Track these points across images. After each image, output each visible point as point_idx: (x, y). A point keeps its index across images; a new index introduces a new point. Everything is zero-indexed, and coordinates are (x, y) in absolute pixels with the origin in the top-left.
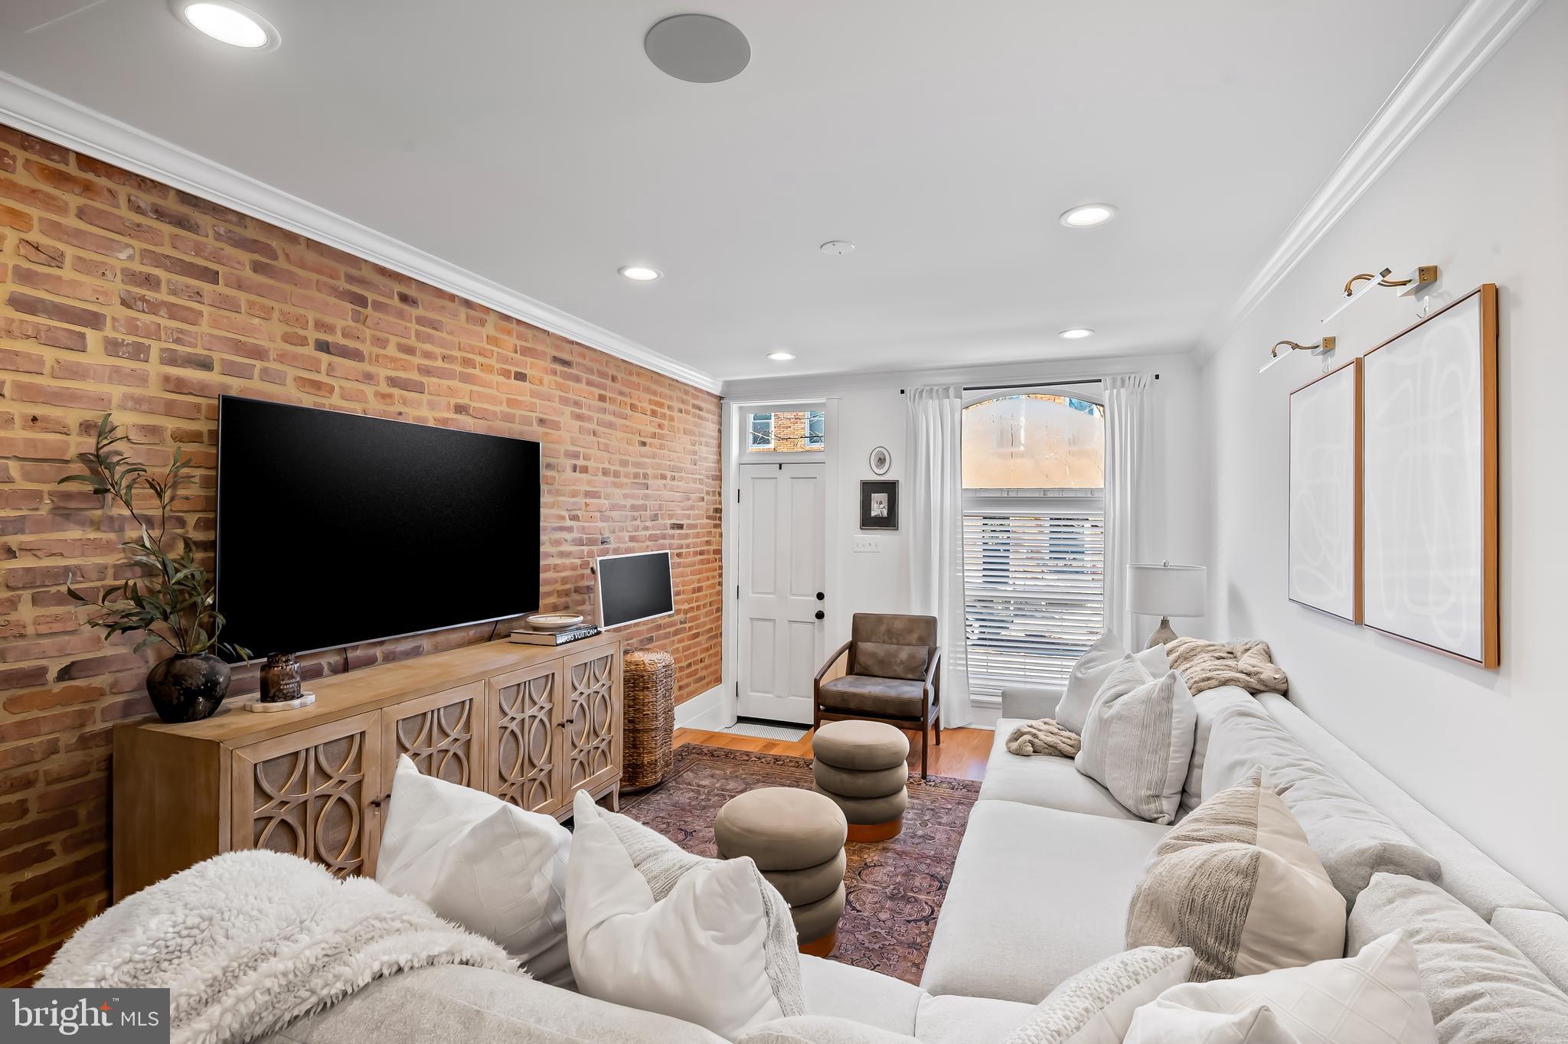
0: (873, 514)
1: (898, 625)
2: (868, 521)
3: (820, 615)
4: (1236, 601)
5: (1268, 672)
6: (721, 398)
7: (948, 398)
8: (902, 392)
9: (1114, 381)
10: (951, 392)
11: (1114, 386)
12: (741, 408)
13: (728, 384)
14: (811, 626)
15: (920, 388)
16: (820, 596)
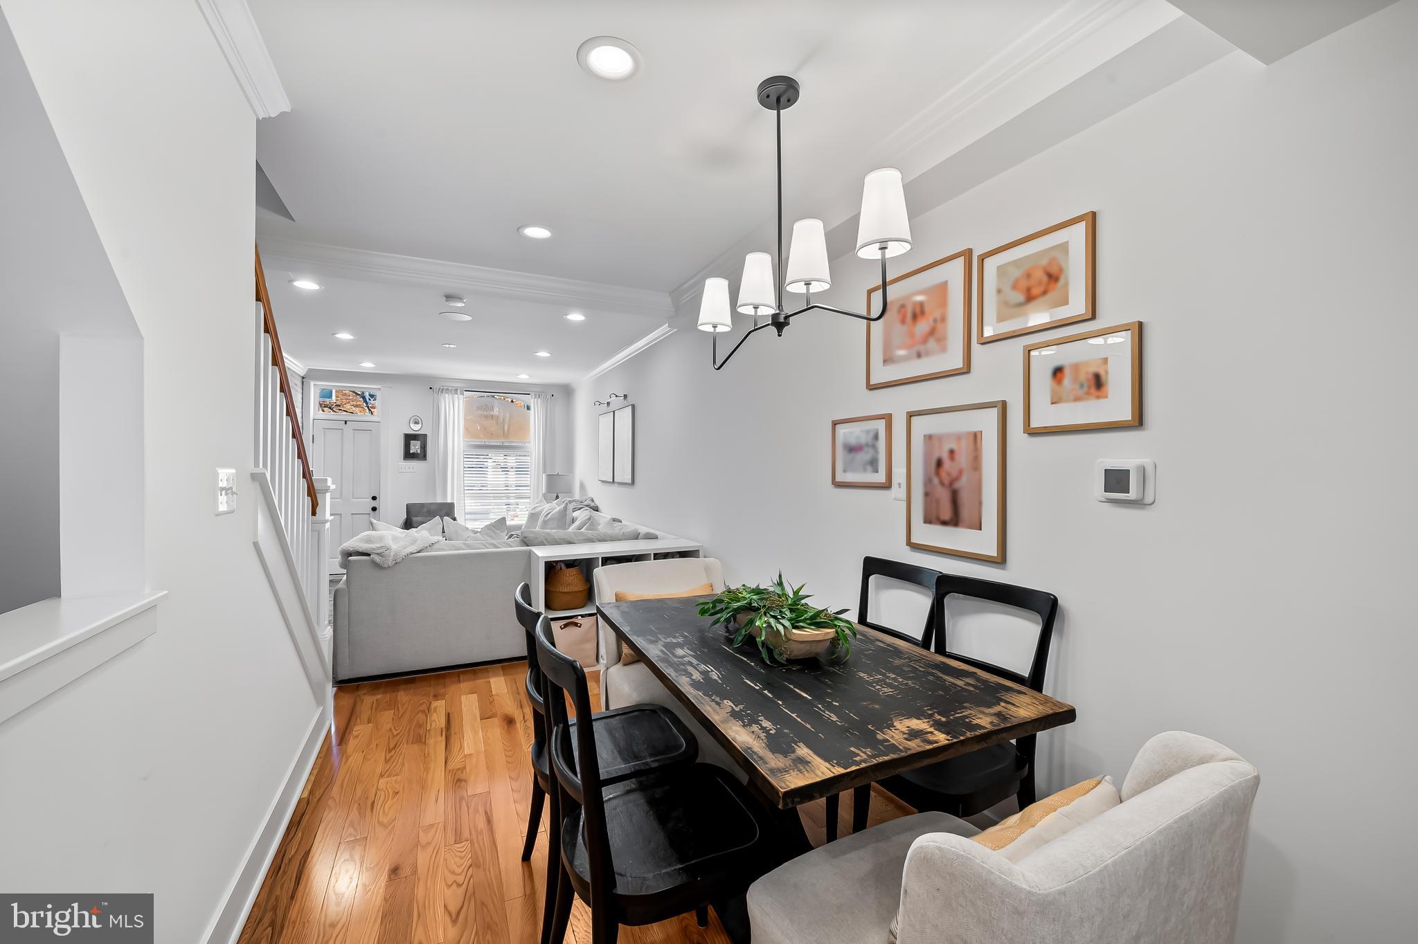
0: (411, 452)
1: (433, 508)
2: (408, 455)
3: (374, 509)
4: (582, 486)
5: (592, 504)
6: (303, 378)
7: (457, 394)
8: (431, 388)
9: (535, 395)
10: (459, 391)
11: (535, 397)
12: (314, 384)
13: (310, 370)
14: (368, 516)
15: (442, 388)
16: (374, 498)
